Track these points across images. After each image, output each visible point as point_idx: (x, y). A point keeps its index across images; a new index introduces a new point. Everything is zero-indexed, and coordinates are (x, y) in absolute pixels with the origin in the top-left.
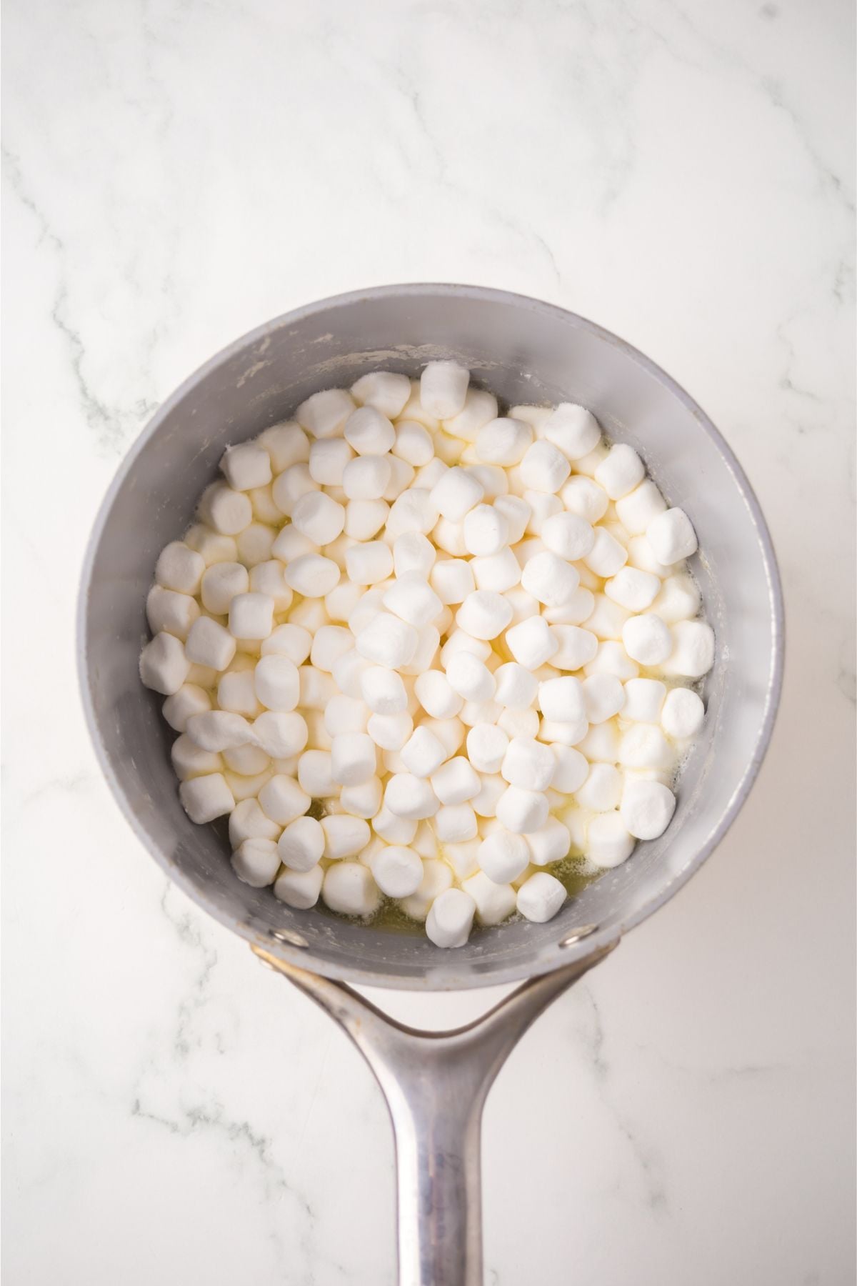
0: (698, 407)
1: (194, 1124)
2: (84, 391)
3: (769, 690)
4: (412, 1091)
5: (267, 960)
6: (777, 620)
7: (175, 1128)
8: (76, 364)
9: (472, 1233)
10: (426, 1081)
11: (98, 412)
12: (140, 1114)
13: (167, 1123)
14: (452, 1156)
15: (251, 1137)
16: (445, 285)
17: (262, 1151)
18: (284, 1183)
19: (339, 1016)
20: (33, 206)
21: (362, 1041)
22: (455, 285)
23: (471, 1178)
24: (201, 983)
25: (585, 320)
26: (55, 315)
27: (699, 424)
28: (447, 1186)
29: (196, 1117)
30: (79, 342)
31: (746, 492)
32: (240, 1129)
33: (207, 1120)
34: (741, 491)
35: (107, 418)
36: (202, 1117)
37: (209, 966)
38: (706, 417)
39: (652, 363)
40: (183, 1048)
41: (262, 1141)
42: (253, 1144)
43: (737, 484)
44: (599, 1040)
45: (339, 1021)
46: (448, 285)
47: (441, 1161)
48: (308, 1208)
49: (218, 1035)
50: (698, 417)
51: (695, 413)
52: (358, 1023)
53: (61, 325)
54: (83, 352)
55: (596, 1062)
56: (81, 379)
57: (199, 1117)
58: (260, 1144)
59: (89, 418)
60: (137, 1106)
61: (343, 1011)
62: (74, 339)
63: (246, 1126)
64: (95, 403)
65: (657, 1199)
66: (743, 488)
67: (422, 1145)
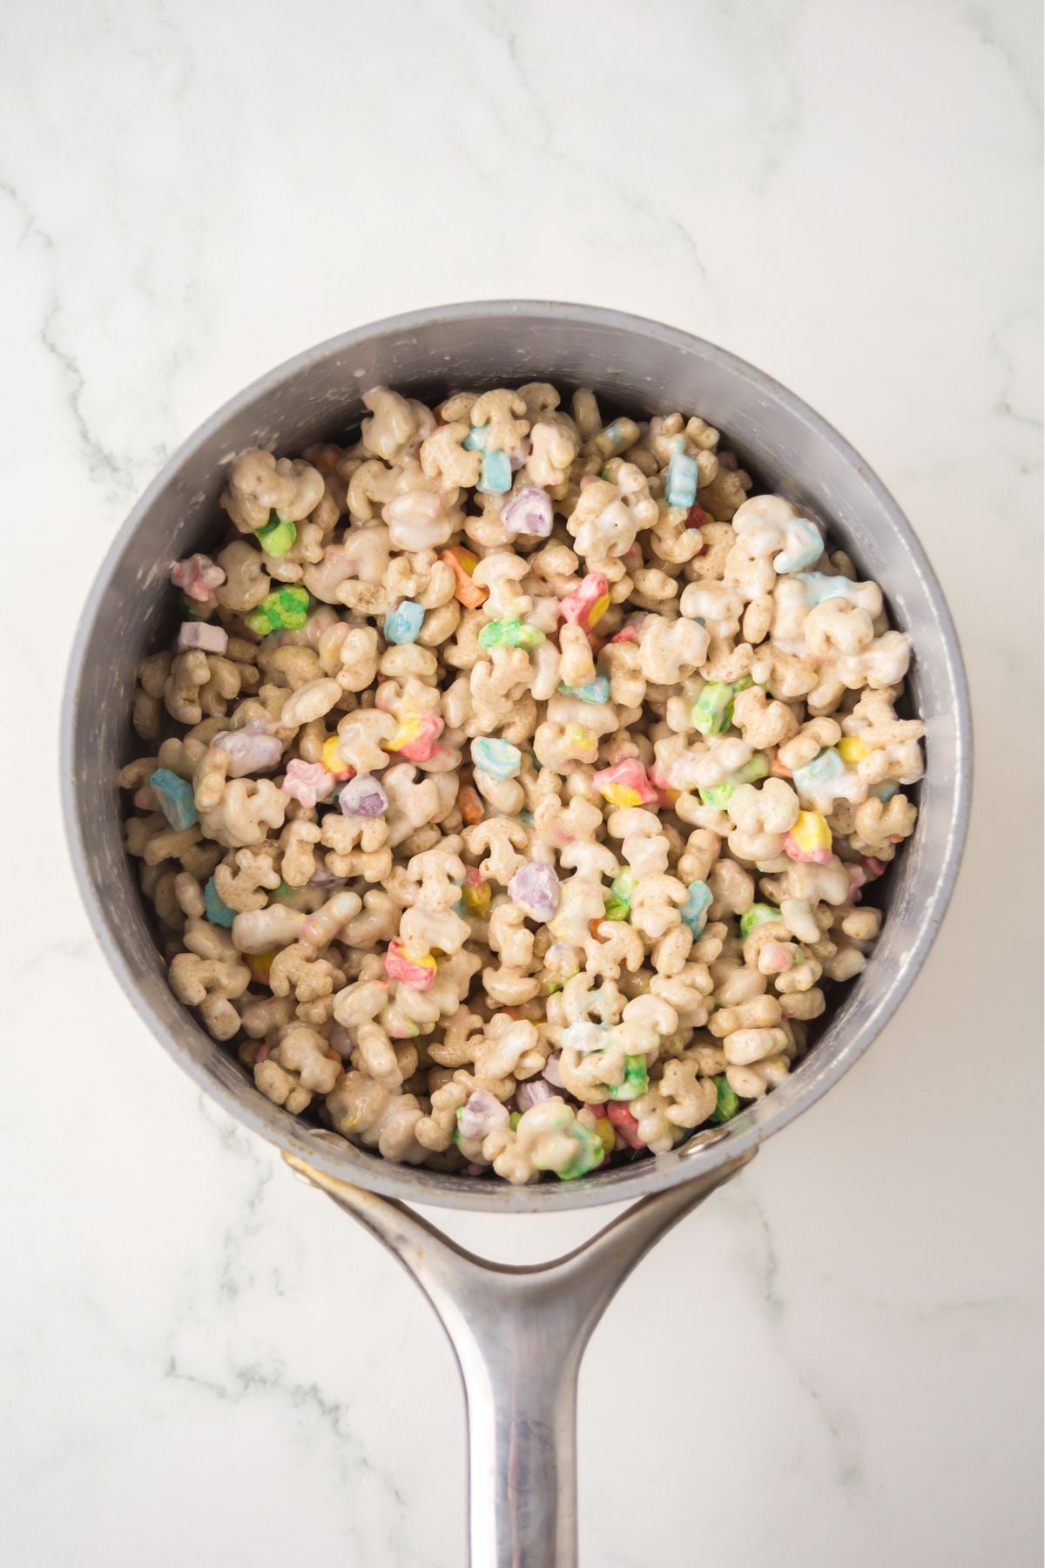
0: (864, 462)
1: (246, 1388)
2: (84, 435)
3: (952, 829)
4: (489, 1341)
5: (303, 1173)
6: (963, 738)
7: (222, 1393)
8: (74, 398)
9: (563, 1523)
10: (508, 1329)
11: (103, 462)
12: (176, 1376)
13: (212, 1387)
14: (538, 1424)
15: (321, 1403)
16: (538, 302)
17: (336, 1421)
18: (365, 1462)
19: (396, 1245)
20: (13, 192)
21: (424, 1276)
22: (551, 303)
23: (563, 1453)
24: (252, 1205)
25: (718, 349)
26: (44, 336)
27: (865, 485)
28: (533, 1462)
29: (249, 1378)
30: (76, 371)
31: (924, 573)
32: (306, 1394)
33: (263, 1381)
34: (918, 571)
35: (115, 470)
36: (257, 1378)
37: (262, 1182)
38: (875, 475)
39: (805, 405)
40: (230, 1289)
41: (336, 1408)
42: (324, 1412)
43: (913, 562)
44: (771, 1269)
45: (395, 1251)
46: (543, 303)
47: (525, 1431)
48: (397, 1494)
49: (275, 1271)
50: (864, 475)
51: (860, 470)
52: (420, 1254)
53: (53, 349)
54: (82, 383)
55: (769, 1297)
56: (81, 419)
57: (253, 1379)
58: (333, 1412)
59: (92, 470)
60: (173, 1365)
61: (401, 1238)
62: (70, 366)
63: (314, 1389)
64: (100, 450)
65: (850, 1474)
66: (921, 567)
67: (500, 1410)
